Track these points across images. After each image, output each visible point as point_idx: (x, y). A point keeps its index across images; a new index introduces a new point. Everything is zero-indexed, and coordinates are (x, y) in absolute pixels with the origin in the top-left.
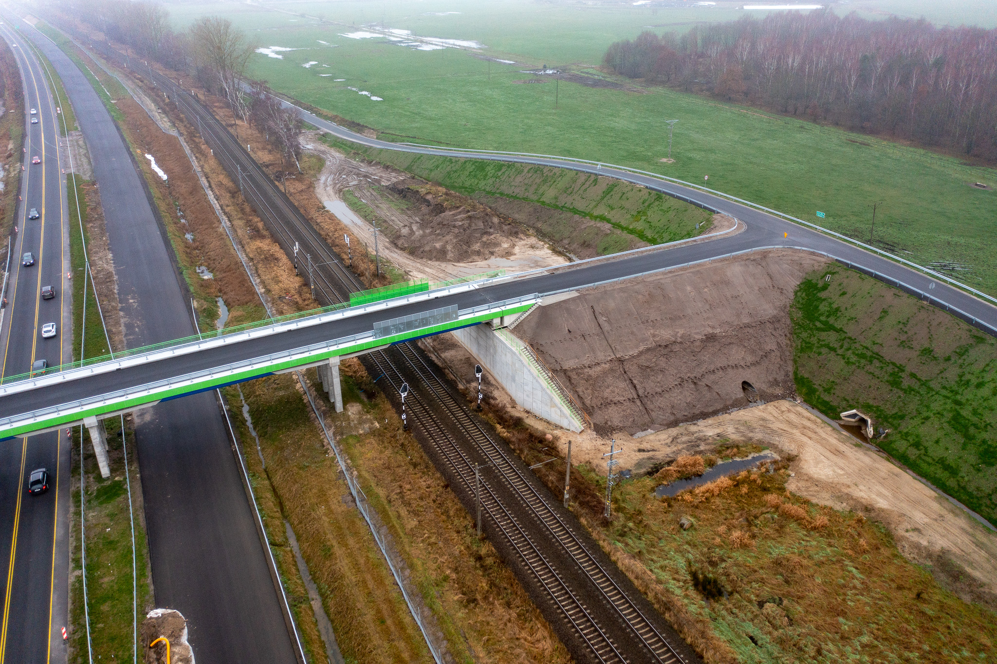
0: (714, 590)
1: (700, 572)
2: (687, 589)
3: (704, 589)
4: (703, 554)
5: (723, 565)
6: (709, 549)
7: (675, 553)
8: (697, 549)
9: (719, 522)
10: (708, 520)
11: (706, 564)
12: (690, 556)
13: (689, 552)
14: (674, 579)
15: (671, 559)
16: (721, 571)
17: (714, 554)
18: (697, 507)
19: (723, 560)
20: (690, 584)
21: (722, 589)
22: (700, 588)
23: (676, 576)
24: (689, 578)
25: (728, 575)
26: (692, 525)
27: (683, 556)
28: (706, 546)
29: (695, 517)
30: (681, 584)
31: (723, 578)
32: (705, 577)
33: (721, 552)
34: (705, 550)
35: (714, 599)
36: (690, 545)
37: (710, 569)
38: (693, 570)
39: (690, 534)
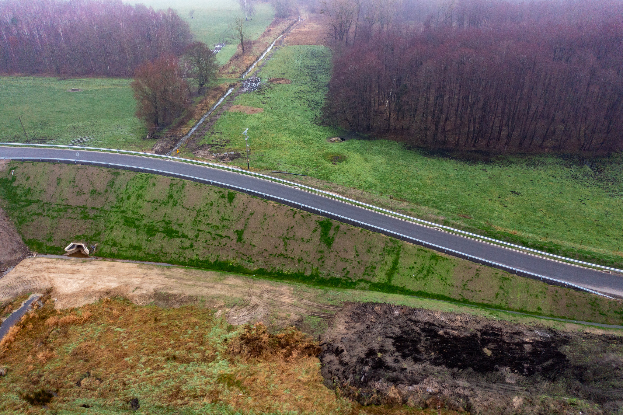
0: (46, 397)
1: (30, 393)
2: (28, 409)
3: (39, 400)
4: (25, 382)
5: (43, 378)
6: (28, 376)
7: (6, 394)
8: (20, 381)
9: (24, 356)
10: (16, 359)
11: (32, 386)
12: (18, 389)
13: (15, 387)
14: (15, 410)
15: (6, 400)
16: (43, 383)
17: (33, 377)
18: (4, 357)
19: (40, 376)
20: (28, 405)
21: (50, 392)
22: (36, 402)
23: (15, 407)
24: (24, 402)
25: (49, 382)
26: (8, 370)
27: (13, 392)
28: (25, 375)
29: (7, 363)
30: (22, 409)
31: (47, 386)
32: (35, 394)
33: (37, 372)
34: (26, 378)
35: (49, 402)
36: (13, 382)
37: (35, 387)
38: (25, 395)
39: (9, 375)
